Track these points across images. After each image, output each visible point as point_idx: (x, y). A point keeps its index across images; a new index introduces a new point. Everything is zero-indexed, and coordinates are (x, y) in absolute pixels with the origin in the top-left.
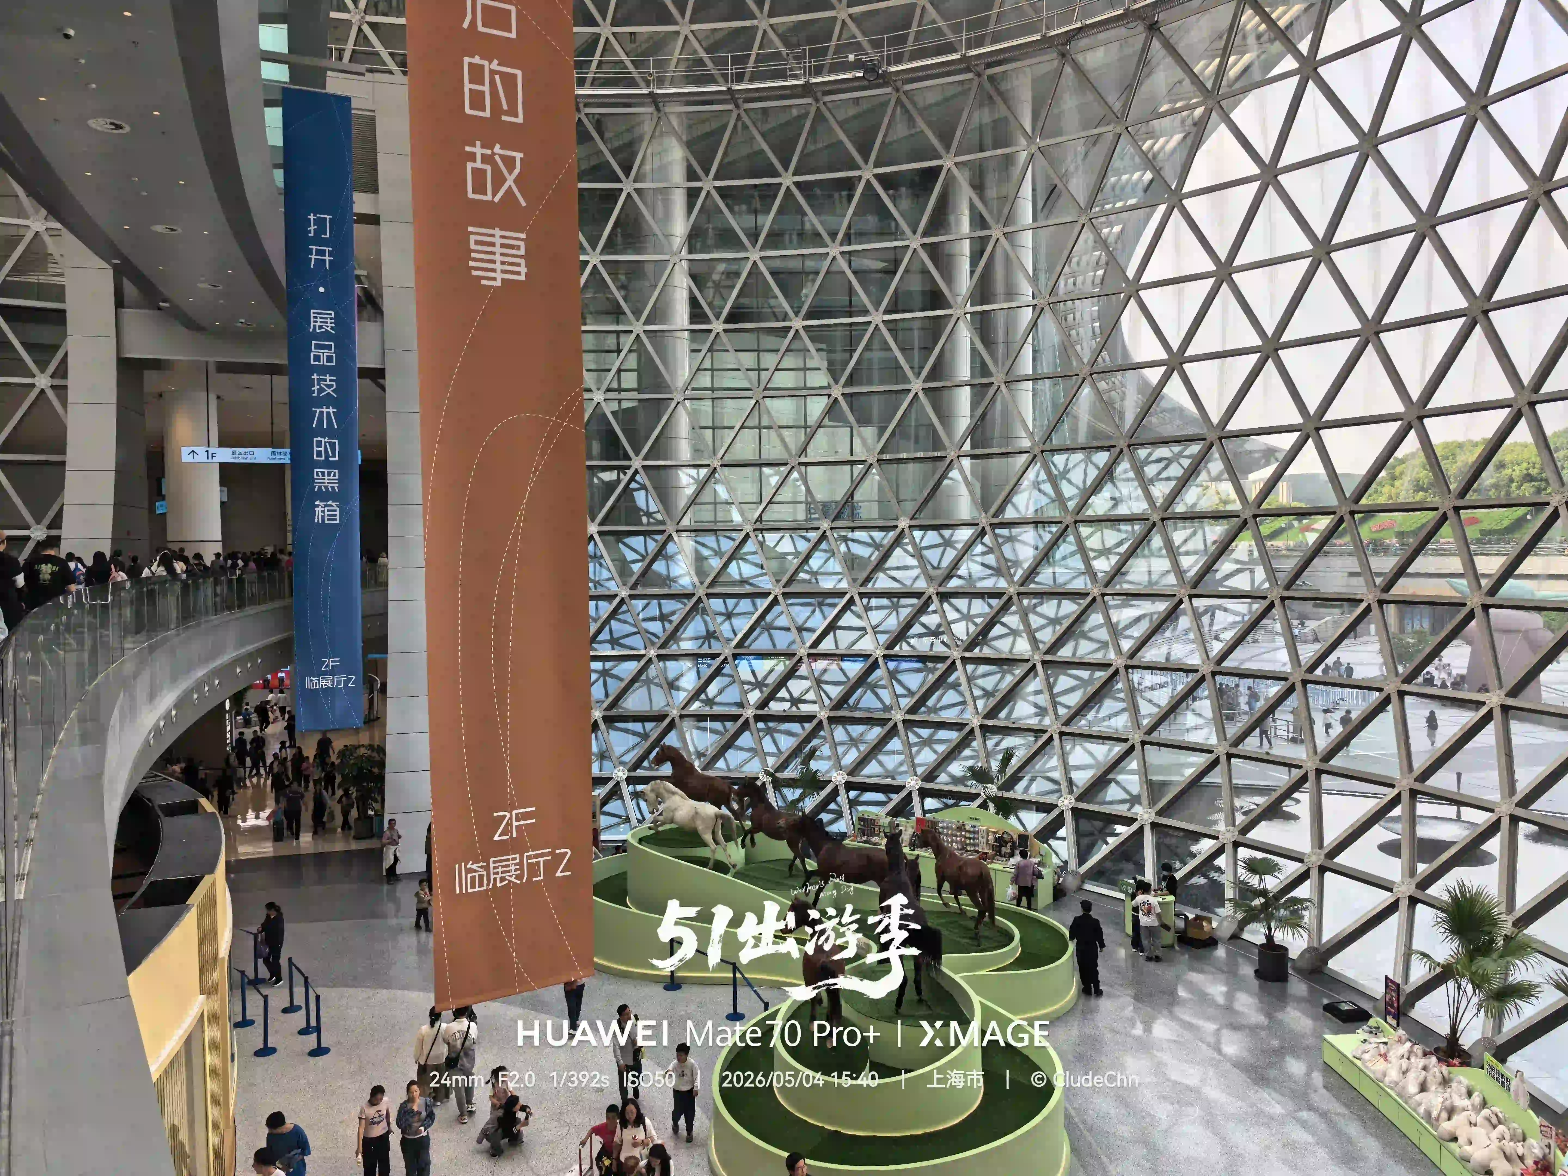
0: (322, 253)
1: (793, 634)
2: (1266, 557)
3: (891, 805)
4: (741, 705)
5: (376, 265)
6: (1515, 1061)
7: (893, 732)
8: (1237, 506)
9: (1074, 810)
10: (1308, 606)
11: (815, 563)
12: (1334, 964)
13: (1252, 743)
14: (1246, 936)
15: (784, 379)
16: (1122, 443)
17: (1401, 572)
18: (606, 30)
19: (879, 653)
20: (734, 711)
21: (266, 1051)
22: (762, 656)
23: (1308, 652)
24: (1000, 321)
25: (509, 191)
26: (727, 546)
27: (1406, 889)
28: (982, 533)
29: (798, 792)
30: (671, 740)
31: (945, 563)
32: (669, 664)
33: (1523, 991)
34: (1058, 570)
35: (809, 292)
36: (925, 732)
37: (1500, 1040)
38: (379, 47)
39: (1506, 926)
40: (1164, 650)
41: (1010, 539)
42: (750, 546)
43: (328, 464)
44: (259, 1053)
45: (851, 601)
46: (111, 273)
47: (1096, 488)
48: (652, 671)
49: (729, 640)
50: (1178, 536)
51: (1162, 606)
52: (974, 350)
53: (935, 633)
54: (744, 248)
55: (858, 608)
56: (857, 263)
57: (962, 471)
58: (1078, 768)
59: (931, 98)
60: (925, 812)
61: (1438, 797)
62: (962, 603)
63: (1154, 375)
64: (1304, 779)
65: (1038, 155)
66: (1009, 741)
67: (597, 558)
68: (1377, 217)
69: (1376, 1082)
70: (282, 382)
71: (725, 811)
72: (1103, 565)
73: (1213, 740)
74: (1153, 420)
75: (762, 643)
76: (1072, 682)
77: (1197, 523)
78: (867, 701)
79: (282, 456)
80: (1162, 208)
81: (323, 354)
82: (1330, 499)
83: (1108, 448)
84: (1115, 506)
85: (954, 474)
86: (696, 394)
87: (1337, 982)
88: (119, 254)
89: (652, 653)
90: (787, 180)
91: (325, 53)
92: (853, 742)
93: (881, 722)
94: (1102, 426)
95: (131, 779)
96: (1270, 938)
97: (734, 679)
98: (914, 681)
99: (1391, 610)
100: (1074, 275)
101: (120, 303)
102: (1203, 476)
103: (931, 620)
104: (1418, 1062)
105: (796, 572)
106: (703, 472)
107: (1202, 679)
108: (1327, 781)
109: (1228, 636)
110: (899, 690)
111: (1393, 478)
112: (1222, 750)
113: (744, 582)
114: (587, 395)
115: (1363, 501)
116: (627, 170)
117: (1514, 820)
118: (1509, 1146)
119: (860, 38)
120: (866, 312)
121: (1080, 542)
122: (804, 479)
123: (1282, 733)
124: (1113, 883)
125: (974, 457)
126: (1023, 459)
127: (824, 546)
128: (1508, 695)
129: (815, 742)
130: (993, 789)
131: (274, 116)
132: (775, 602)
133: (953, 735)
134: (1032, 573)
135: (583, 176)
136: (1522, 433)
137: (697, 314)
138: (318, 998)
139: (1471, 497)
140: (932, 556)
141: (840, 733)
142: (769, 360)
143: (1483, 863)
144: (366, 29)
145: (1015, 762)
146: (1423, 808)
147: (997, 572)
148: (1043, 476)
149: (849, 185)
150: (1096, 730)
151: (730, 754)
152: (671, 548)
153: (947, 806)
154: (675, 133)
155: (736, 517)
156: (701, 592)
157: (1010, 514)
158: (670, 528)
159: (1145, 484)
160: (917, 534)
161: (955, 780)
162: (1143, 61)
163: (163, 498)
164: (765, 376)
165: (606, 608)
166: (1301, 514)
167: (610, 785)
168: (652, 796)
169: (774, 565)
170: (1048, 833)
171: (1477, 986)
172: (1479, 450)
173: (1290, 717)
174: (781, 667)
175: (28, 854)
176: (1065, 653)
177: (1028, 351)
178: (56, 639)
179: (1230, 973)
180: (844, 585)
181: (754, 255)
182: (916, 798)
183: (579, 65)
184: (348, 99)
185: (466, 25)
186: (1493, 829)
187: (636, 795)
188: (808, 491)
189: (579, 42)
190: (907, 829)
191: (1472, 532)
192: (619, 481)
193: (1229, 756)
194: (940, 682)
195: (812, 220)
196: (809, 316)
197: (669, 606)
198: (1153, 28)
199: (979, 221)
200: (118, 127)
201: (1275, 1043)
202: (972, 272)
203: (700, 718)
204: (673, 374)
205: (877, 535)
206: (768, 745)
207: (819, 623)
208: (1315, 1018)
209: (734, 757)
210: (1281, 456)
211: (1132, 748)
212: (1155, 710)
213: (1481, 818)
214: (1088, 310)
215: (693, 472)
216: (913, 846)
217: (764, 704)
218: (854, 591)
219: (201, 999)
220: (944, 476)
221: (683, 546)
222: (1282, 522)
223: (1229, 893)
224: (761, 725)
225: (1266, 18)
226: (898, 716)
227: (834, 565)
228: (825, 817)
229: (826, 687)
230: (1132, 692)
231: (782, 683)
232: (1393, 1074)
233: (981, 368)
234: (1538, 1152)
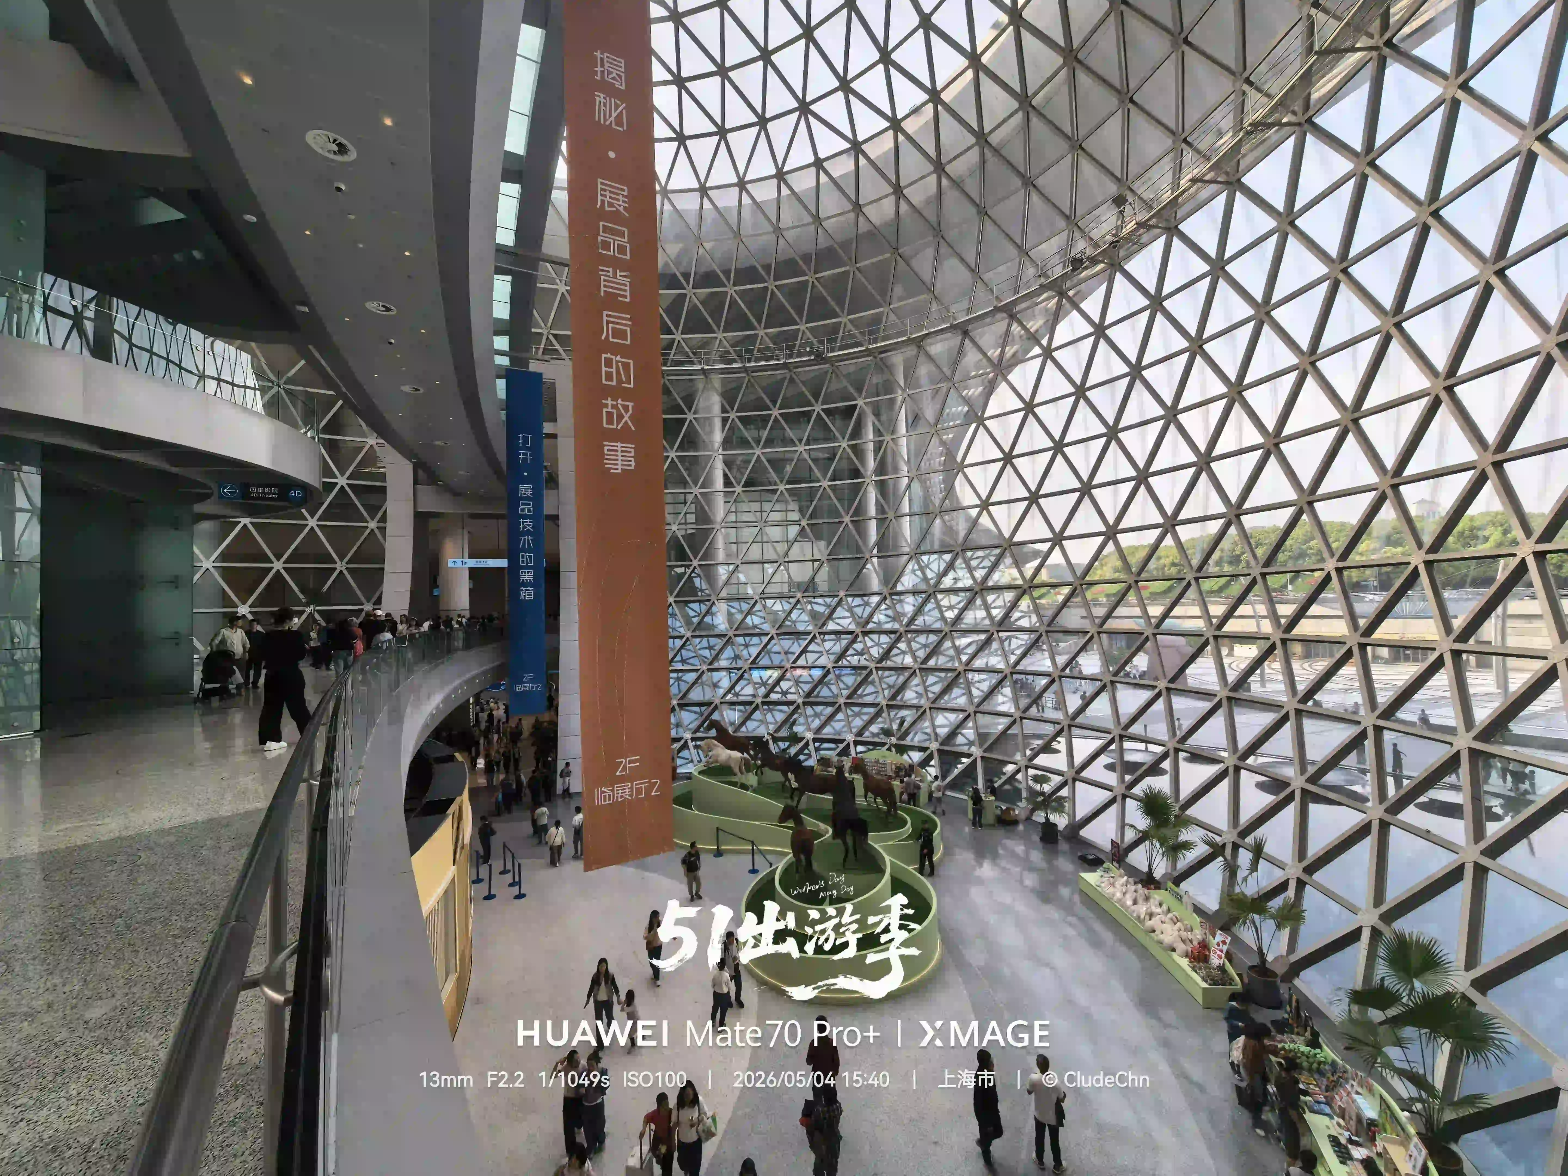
0: (526, 454)
1: (783, 656)
2: (1037, 609)
3: (838, 750)
4: (754, 696)
5: (556, 460)
6: (1184, 885)
7: (839, 709)
8: (1020, 582)
9: (938, 750)
10: (1060, 635)
11: (794, 616)
12: (1084, 833)
13: (1033, 711)
14: (1034, 818)
15: (776, 516)
16: (958, 549)
17: (1109, 616)
18: (678, 337)
19: (830, 666)
20: (749, 699)
21: (490, 897)
22: (766, 668)
23: (1061, 660)
24: (891, 483)
25: (626, 422)
26: (745, 607)
27: (1120, 790)
28: (885, 598)
29: (787, 744)
30: (716, 716)
31: (865, 615)
32: (715, 674)
33: (1187, 846)
34: (926, 618)
35: (789, 468)
36: (856, 709)
37: (1176, 874)
38: (558, 347)
39: (1176, 810)
40: (985, 660)
41: (901, 601)
42: (758, 607)
43: (527, 567)
44: (486, 898)
45: (814, 637)
46: (411, 466)
47: (945, 573)
48: (704, 677)
49: (746, 660)
50: (990, 598)
51: (983, 637)
52: (877, 500)
53: (861, 654)
54: (752, 448)
55: (818, 640)
56: (814, 454)
57: (873, 565)
58: (940, 726)
59: (852, 369)
60: (857, 753)
61: (1134, 738)
62: (875, 637)
63: (974, 512)
64: (1062, 730)
65: (908, 399)
66: (904, 713)
67: (673, 615)
68: (1087, 429)
69: (1109, 900)
70: (504, 523)
71: (745, 755)
72: (950, 615)
73: (1013, 710)
74: (973, 536)
75: (765, 661)
76: (935, 679)
77: (1000, 591)
78: (825, 692)
79: (503, 563)
80: (974, 426)
81: (526, 508)
82: (1070, 578)
83: (951, 552)
84: (955, 583)
85: (869, 566)
86: (727, 525)
87: (1087, 844)
88: (416, 456)
89: (705, 668)
90: (775, 412)
91: (528, 350)
92: (817, 715)
93: (832, 704)
94: (947, 539)
95: (417, 743)
96: (1047, 819)
97: (750, 681)
98: (850, 680)
99: (1104, 636)
100: (929, 460)
101: (416, 482)
102: (1001, 567)
103: (858, 646)
104: (1132, 888)
105: (784, 622)
106: (732, 567)
107: (1006, 677)
108: (1075, 731)
109: (1019, 652)
110: (842, 686)
111: (1102, 565)
112: (1017, 715)
113: (755, 627)
114: (668, 527)
115: (1087, 578)
116: (690, 409)
117: (1177, 750)
118: (1184, 934)
119: (812, 339)
120: (818, 481)
121: (937, 602)
122: (787, 570)
123: (1049, 704)
124: (962, 790)
125: (879, 557)
126: (906, 558)
127: (799, 606)
128: (1169, 682)
129: (795, 716)
130: (894, 740)
131: (501, 384)
132: (772, 638)
133: (872, 710)
134: (912, 620)
135: (665, 413)
136: (1169, 541)
137: (727, 483)
138: (519, 865)
139: (1144, 575)
140: (858, 611)
141: (809, 711)
142: (767, 506)
143: (1162, 774)
144: (551, 337)
145: (906, 725)
146: (1127, 745)
147: (894, 619)
148: (916, 567)
149: (808, 415)
150: (950, 705)
151: (749, 723)
152: (714, 609)
153: (869, 750)
154: (716, 390)
155: (750, 591)
156: (731, 633)
157: (900, 587)
158: (713, 598)
159: (970, 570)
160: (850, 599)
161: (874, 735)
162: (961, 351)
163: (437, 587)
164: (765, 515)
165: (679, 643)
166: (1054, 586)
167: (682, 742)
168: (705, 748)
169: (771, 617)
170: (925, 763)
171: (1162, 844)
172: (1147, 549)
173: (1053, 696)
174: (775, 674)
175: (357, 789)
176: (932, 663)
177: (906, 499)
178: (377, 667)
179: (1025, 838)
180: (810, 628)
181: (758, 452)
182: (852, 745)
183: (664, 355)
184: (541, 375)
185: (603, 338)
186: (1165, 756)
187: (697, 747)
188: (789, 577)
189: (664, 343)
190: (847, 763)
191: (1145, 594)
192: (685, 573)
193: (1022, 718)
194: (864, 682)
195: (790, 433)
196: (788, 483)
197: (713, 641)
198: (966, 333)
199: (878, 432)
200: (417, 390)
201: (1052, 878)
202: (875, 459)
203: (733, 703)
204: (714, 514)
205: (828, 600)
206: (769, 717)
207: (797, 649)
208: (1073, 862)
209: (751, 725)
210: (1042, 555)
211: (969, 715)
212: (981, 694)
213: (1159, 749)
214: (938, 478)
215: (726, 567)
216: (851, 773)
217: (767, 695)
218: (816, 632)
219: (454, 868)
220: (864, 567)
221: (721, 608)
222: (1043, 590)
223: (1024, 794)
224: (765, 707)
225: (1024, 327)
226: (842, 701)
227: (805, 617)
228: (802, 757)
229: (802, 685)
230: (969, 685)
231: (777, 682)
232: (1118, 895)
233: (881, 509)
234: (1199, 937)
